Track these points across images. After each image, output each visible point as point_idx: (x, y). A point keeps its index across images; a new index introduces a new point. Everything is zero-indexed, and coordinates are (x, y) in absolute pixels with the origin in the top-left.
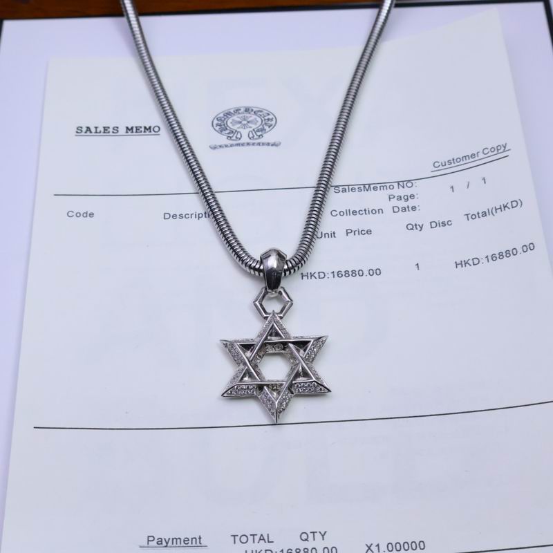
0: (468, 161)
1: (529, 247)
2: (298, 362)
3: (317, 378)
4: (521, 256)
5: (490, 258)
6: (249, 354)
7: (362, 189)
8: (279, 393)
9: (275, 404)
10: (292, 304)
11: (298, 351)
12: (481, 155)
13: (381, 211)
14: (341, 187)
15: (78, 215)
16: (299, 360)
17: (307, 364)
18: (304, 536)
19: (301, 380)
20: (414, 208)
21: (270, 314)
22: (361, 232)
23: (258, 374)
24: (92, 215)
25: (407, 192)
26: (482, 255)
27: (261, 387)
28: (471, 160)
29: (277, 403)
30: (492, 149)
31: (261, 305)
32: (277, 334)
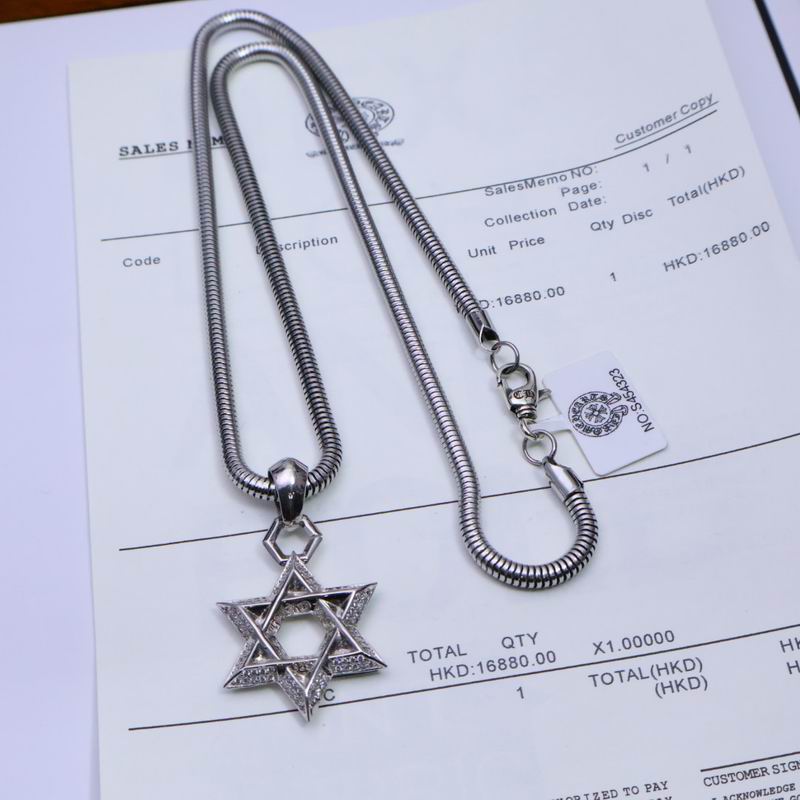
0: (662, 127)
1: (763, 228)
2: (334, 626)
3: (364, 648)
4: (753, 242)
5: (710, 251)
6: (260, 620)
7: (524, 185)
8: (309, 676)
9: (303, 694)
10: (321, 539)
11: (334, 610)
12: (680, 116)
13: (552, 211)
14: (494, 188)
15: (138, 262)
16: (335, 623)
17: (348, 629)
18: (508, 642)
19: (341, 653)
20: (598, 201)
21: (288, 557)
22: (529, 243)
23: (276, 649)
24: (157, 261)
25: (585, 180)
26: (698, 249)
27: (281, 670)
28: (667, 124)
29: (307, 691)
30: (694, 106)
31: (275, 545)
32: (300, 587)
